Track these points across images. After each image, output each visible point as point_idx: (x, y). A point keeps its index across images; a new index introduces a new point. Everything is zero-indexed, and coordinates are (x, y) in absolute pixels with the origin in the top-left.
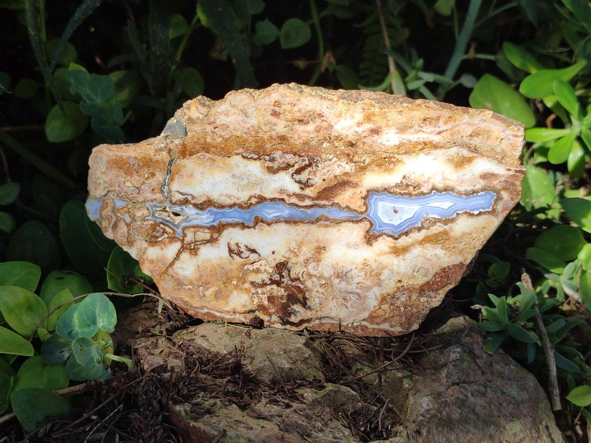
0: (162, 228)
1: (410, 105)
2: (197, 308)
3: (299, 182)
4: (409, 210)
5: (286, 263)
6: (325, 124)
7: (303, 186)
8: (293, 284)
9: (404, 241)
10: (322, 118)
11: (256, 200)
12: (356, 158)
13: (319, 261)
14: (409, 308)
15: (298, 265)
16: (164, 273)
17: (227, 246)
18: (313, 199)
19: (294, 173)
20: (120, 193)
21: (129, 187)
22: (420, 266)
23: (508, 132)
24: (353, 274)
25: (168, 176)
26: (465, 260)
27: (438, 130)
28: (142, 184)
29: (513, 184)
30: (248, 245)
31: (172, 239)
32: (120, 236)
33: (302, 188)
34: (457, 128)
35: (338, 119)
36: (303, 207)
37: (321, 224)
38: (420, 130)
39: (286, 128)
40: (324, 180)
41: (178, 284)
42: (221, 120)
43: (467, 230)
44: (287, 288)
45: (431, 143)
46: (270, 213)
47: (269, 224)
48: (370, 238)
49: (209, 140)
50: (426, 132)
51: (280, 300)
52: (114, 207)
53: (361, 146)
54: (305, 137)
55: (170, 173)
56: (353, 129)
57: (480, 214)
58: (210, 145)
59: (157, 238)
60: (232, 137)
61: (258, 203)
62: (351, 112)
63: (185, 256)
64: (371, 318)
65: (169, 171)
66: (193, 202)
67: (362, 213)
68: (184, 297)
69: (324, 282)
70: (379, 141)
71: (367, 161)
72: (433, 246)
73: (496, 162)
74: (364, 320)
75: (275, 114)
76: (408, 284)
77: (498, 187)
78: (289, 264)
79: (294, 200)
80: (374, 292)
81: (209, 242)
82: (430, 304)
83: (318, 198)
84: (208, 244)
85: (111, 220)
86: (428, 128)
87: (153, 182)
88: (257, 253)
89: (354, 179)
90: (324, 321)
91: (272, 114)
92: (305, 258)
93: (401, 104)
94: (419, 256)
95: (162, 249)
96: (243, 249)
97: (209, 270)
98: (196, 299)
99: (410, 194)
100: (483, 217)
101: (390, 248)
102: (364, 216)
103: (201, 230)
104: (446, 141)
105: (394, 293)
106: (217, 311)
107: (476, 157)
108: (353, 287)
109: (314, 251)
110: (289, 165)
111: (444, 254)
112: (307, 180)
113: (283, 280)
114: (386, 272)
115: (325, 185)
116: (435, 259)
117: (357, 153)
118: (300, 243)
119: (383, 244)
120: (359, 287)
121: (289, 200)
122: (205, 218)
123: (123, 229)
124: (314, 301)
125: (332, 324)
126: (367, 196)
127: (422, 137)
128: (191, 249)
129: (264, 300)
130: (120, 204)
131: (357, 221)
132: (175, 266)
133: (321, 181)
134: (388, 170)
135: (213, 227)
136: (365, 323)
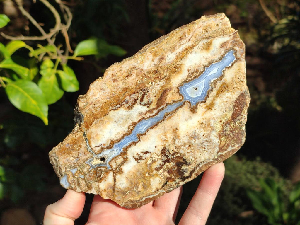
0: (99, 170)
1: (168, 37)
2: (139, 200)
3: (145, 105)
4: (201, 85)
5: (164, 148)
6: (139, 70)
7: (148, 106)
8: (175, 156)
9: (209, 100)
10: (136, 69)
11: (132, 126)
12: (162, 76)
13: (178, 137)
14: (234, 132)
15: (171, 145)
16: (114, 192)
17: (133, 158)
18: (156, 108)
19: (141, 102)
20: (71, 165)
21: (73, 159)
22: (224, 107)
23: (218, 19)
24: (198, 133)
25: (87, 142)
26: (242, 91)
27: (188, 39)
28: (78, 154)
29: (237, 41)
30: (142, 151)
31: (107, 172)
32: (83, 187)
33: (148, 107)
34: (195, 33)
35: (142, 65)
36: (154, 115)
37: (167, 118)
38: (181, 45)
39: (124, 84)
40: (155, 96)
41: (124, 194)
42: (95, 98)
43: (233, 76)
44: (173, 161)
45: (189, 47)
46: (142, 128)
47: (145, 134)
48: (193, 110)
49: (94, 112)
50: (183, 44)
51: (174, 169)
52: (72, 174)
53: (160, 69)
54: (134, 82)
55: (87, 140)
56: (152, 64)
57: (232, 65)
58: (96, 115)
59: (100, 176)
60: (103, 104)
61: (134, 127)
62: (146, 57)
63: (118, 177)
64: (221, 149)
65: (86, 140)
66: (105, 147)
67: (181, 100)
68: (130, 199)
69: (187, 146)
70: (167, 62)
71: (168, 74)
72: (223, 94)
73: (222, 36)
74: (218, 152)
75: (115, 80)
76: (225, 120)
77: (231, 46)
78: (166, 148)
79: (149, 115)
80: (213, 135)
81: (124, 162)
82: (242, 123)
83: (158, 107)
84: (124, 163)
85: (75, 182)
86: (183, 42)
87: (82, 150)
88: (149, 152)
89: (168, 87)
90: (201, 166)
91: (114, 82)
92: (171, 139)
93: (164, 39)
94: (220, 103)
95: (106, 180)
96: (141, 155)
97: (133, 177)
98: (136, 195)
99: (196, 77)
100: (235, 65)
101: (205, 108)
102: (184, 100)
103: (117, 158)
104: (195, 42)
105: (222, 129)
107: (212, 40)
108: (202, 139)
109: (173, 134)
110: (136, 100)
111: (231, 94)
112: (148, 101)
113: (169, 158)
114: (212, 122)
115: (157, 98)
116: (229, 100)
117: (161, 74)
118: (165, 134)
119: (201, 108)
120: (205, 137)
121: (146, 117)
122: (116, 151)
123: (83, 183)
124: (190, 158)
125: (206, 165)
126: (178, 91)
127: (183, 47)
128: (118, 171)
129: (167, 175)
130: (74, 171)
131: (182, 106)
132: (117, 185)
133: (154, 97)
134: (179, 72)
135: (122, 153)
136: (220, 154)
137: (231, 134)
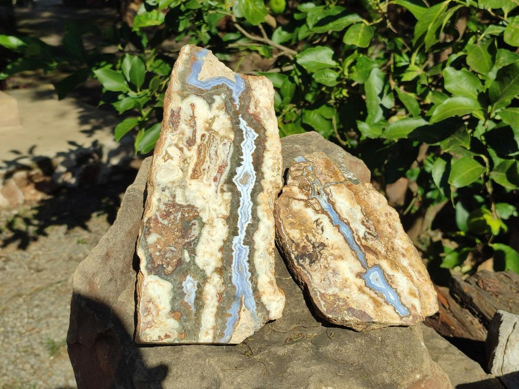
0: (309, 189)
2: (280, 217)
3: (365, 236)
5: (326, 246)
6: (394, 235)
8: (318, 253)
9: (367, 290)
10: (396, 233)
12: (389, 253)
13: (335, 259)
14: (338, 308)
15: (328, 252)
16: (288, 197)
17: (318, 218)
18: (361, 244)
19: (367, 232)
20: (315, 167)
21: (320, 170)
22: (360, 302)
23: (434, 304)
24: (338, 277)
25: (334, 183)
26: (373, 319)
27: (419, 278)
28: (324, 174)
29: (417, 319)
30: (324, 227)
31: (307, 195)
33: (363, 238)
34: (424, 285)
35: (399, 238)
36: (355, 242)
37: (352, 252)
38: (414, 272)
39: (383, 221)
41: (286, 205)
42: (372, 196)
43: (387, 312)
44: (314, 252)
45: (413, 278)
46: (344, 229)
47: (339, 232)
48: (359, 275)
49: (360, 193)
50: (415, 274)
51: (306, 251)
52: (307, 167)
53: (395, 253)
54: (385, 229)
55: (336, 184)
56: (399, 246)
57: (397, 313)
58: (358, 195)
59: (304, 189)
60: (367, 202)
61: (346, 223)
62: (405, 243)
63: (302, 203)
64: (322, 295)
66: (329, 197)
67: (368, 266)
68: (282, 210)
69: (327, 266)
70: (401, 259)
71: (390, 258)
72: (372, 303)
73: (421, 307)
74: (320, 292)
75: (386, 215)
76: (349, 302)
77: (412, 314)
79: (356, 237)
80: (336, 290)
81: (315, 210)
82: (345, 316)
83: (363, 246)
85: (300, 168)
86: (417, 274)
87: (328, 179)
88: (323, 232)
89: (380, 256)
90: (308, 275)
91: (385, 213)
92: (333, 253)
94: (364, 299)
95: (300, 192)
96: (321, 225)
97: (302, 215)
98: (284, 215)
99: (388, 281)
100: (397, 315)
101: (360, 285)
102: (367, 268)
103: (319, 205)
104: (417, 284)
105: (341, 298)
106: (284, 227)
107: (418, 298)
108: (332, 279)
109: (338, 255)
110: (370, 229)
111: (371, 309)
112: (368, 238)
113: (317, 248)
114: (348, 290)
115: (370, 246)
116: (367, 307)
117: (391, 252)
118: (339, 248)
119: (360, 282)
120: (334, 282)
121: (354, 235)
122: (325, 205)
123: (299, 173)
124: (315, 266)
125: (309, 279)
126: (376, 265)
127: (413, 274)
128: (307, 204)
129: (302, 244)
130: (310, 168)
131: (362, 266)
132: (295, 200)
133: (371, 244)
134: (392, 268)
135: (324, 210)
136: (318, 293)
137: (336, 306)
